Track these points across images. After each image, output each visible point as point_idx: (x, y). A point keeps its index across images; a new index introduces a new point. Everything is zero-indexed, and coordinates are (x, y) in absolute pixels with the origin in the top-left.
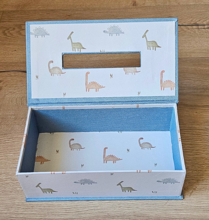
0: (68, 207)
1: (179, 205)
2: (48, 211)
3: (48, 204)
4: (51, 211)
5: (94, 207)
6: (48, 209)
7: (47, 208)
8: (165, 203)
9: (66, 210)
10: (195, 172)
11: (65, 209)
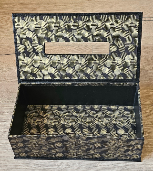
5: (41, 165)
9: (18, 167)
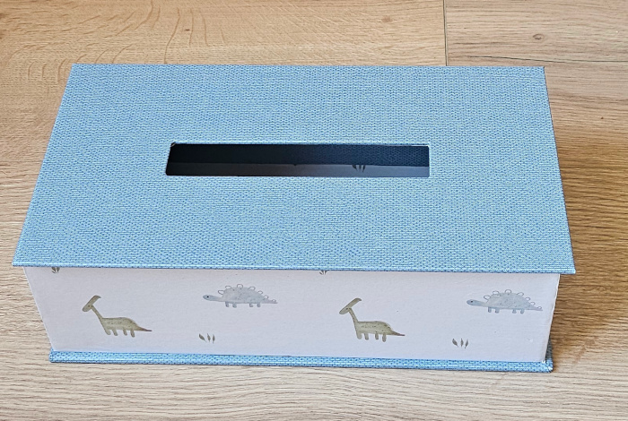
0: (183, 384)
1: (538, 388)
2: (117, 394)
3: (121, 371)
4: (128, 394)
6: (119, 387)
7: (117, 384)
8: (494, 382)
10: (594, 291)
11: (173, 388)
